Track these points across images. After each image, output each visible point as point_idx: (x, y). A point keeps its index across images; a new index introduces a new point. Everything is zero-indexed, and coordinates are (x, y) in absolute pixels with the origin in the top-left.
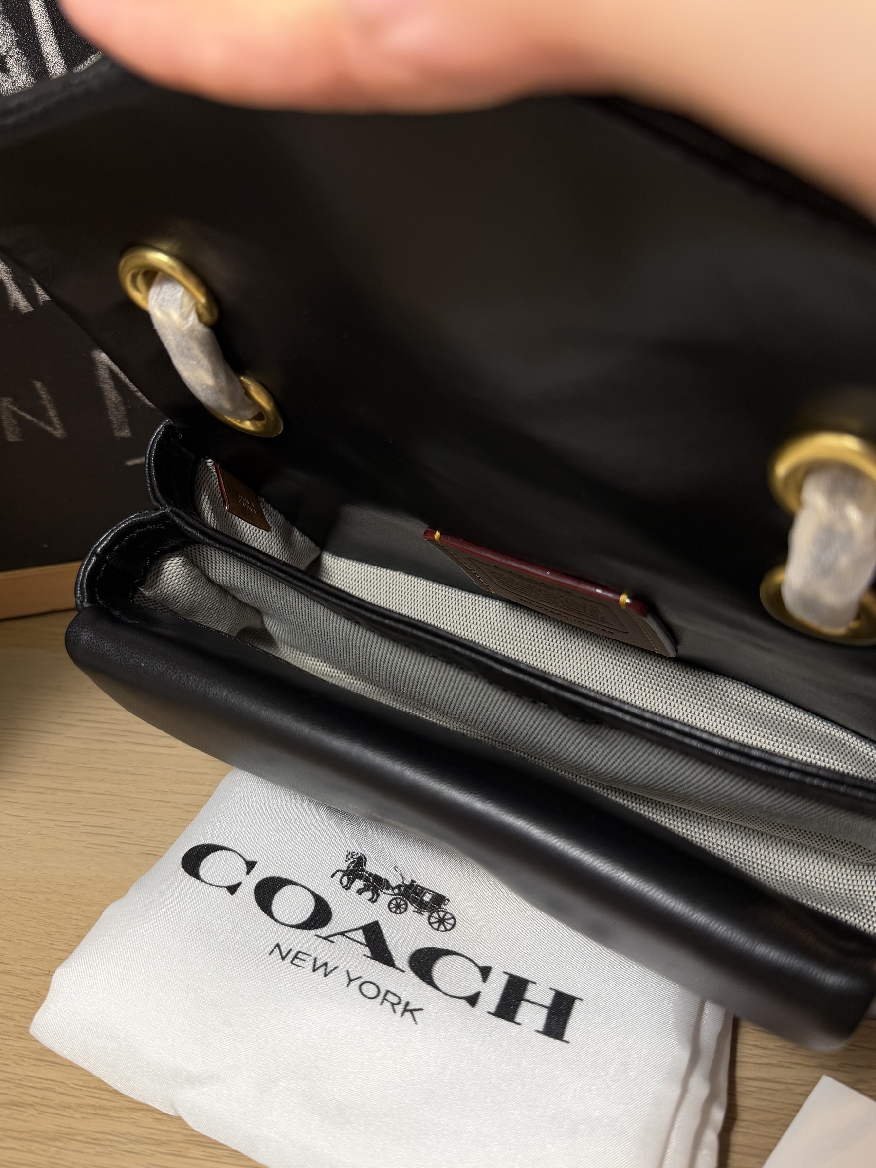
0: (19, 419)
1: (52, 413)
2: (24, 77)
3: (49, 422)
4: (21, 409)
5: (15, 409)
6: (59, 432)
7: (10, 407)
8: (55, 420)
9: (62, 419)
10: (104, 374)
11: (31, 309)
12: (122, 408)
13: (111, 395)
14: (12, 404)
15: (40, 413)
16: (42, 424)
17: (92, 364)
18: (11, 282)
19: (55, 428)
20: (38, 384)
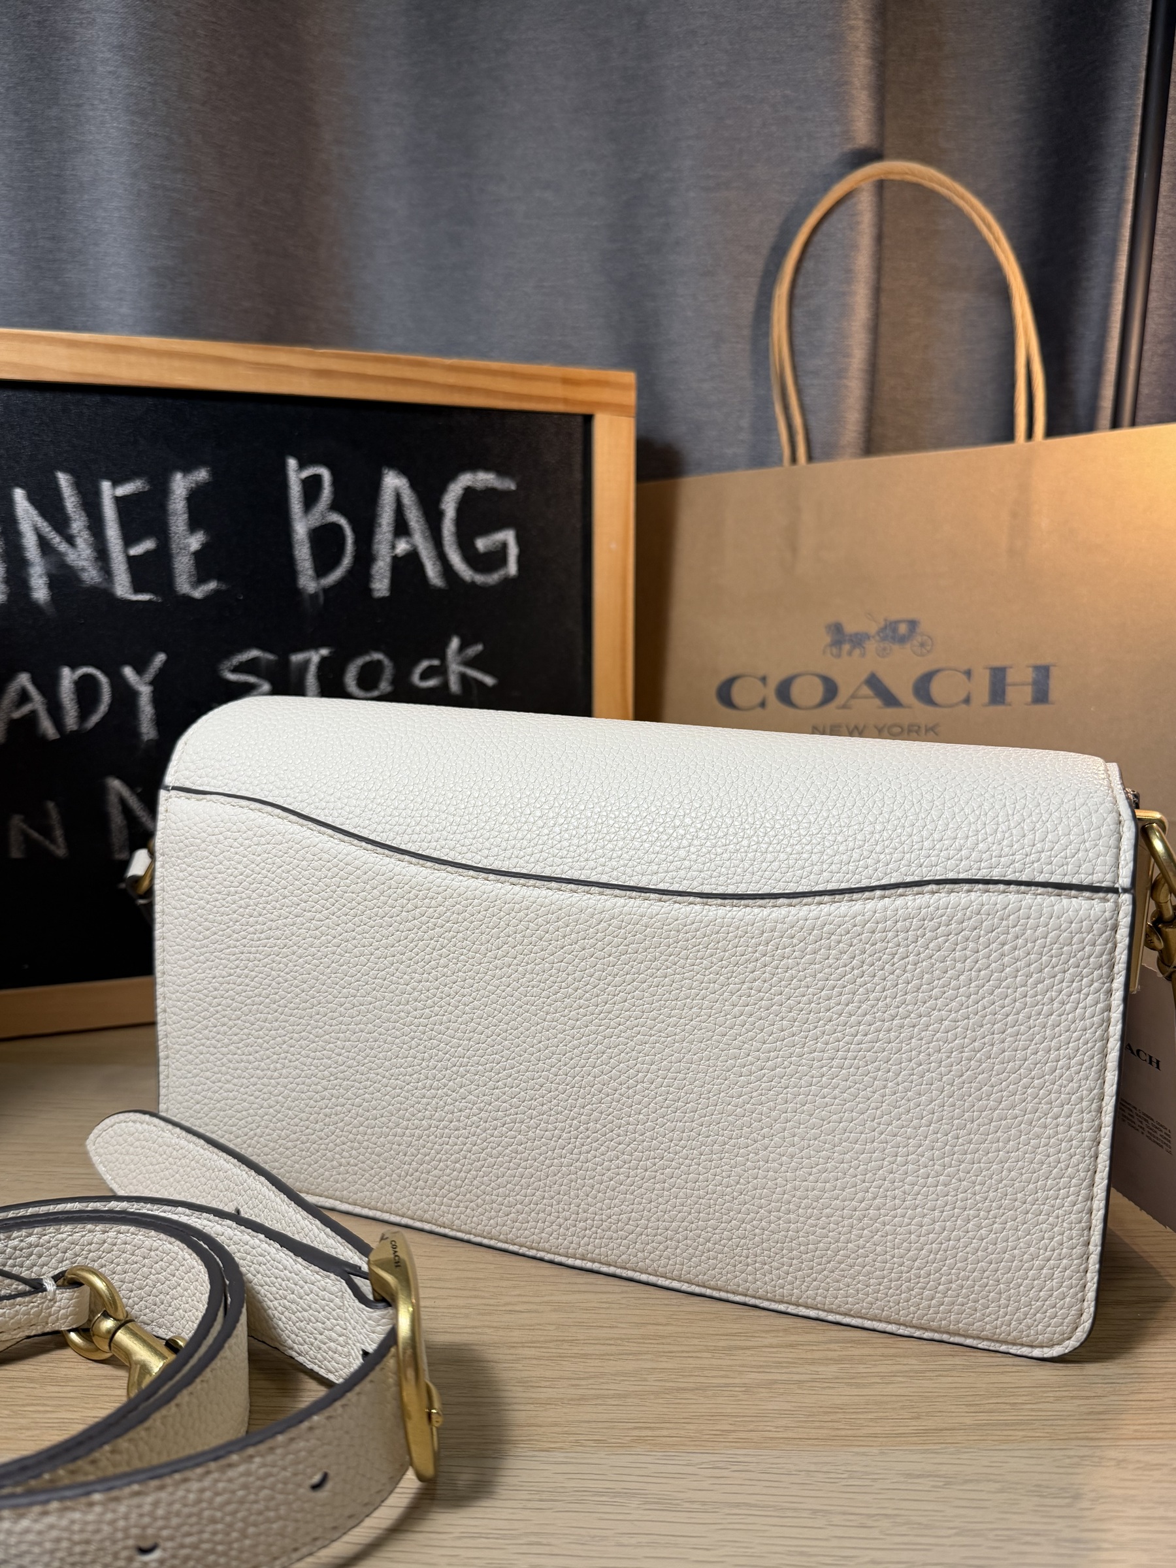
0: (27, 838)
1: (58, 833)
2: (89, 551)
3: (53, 841)
4: (31, 827)
5: (25, 826)
6: (60, 851)
7: (21, 824)
8: (60, 840)
9: (67, 838)
10: (113, 799)
11: (58, 736)
12: (125, 832)
13: (117, 819)
14: (25, 821)
15: (47, 832)
16: (47, 843)
17: (103, 790)
18: (45, 712)
19: (59, 847)
20: (51, 805)
